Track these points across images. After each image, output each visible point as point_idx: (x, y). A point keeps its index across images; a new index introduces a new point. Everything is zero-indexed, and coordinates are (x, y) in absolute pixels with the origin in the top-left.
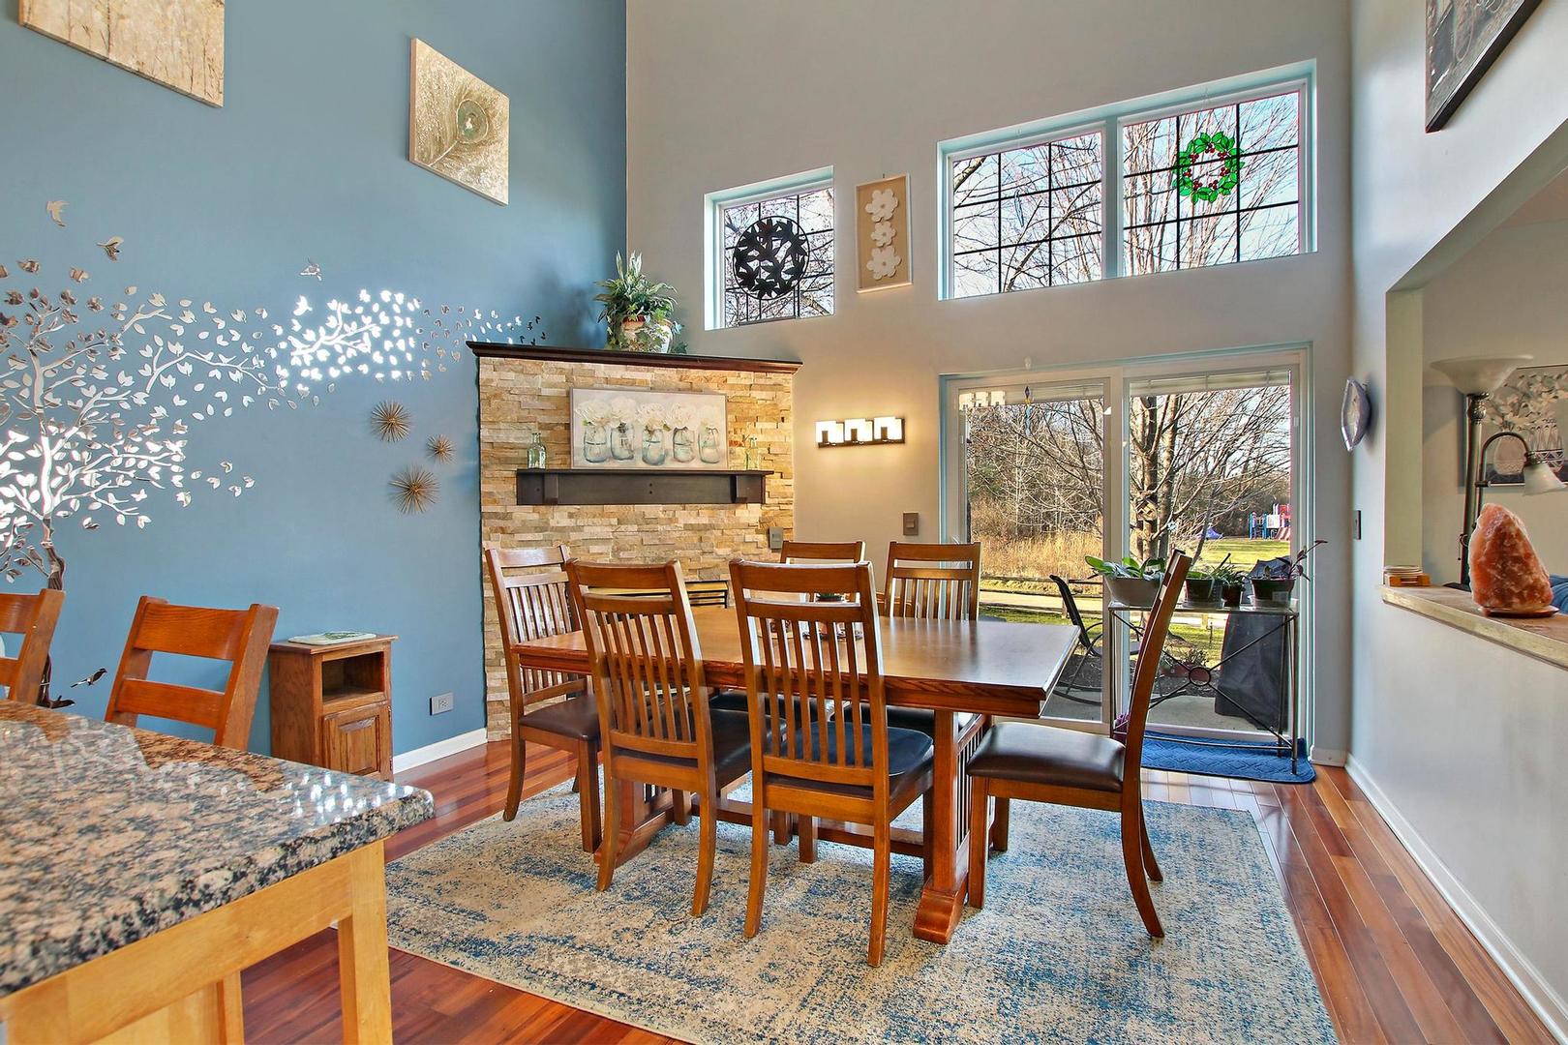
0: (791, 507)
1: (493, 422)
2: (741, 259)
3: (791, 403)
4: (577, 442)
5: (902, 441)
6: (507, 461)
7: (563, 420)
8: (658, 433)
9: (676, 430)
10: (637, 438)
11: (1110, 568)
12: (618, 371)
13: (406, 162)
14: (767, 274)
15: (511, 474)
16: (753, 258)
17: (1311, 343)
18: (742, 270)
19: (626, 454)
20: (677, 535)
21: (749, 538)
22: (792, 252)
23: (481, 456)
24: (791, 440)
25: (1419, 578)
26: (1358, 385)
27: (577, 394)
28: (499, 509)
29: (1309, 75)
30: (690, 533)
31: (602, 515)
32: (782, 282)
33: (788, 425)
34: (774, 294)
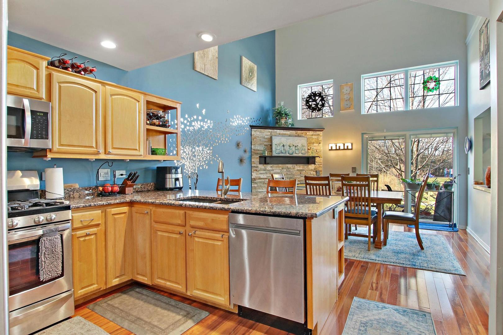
0: (322, 165)
1: (254, 144)
2: (307, 102)
3: (321, 139)
4: (274, 149)
5: (352, 149)
6: (257, 154)
7: (270, 144)
8: (291, 147)
9: (296, 146)
10: (287, 148)
11: (407, 181)
12: (282, 132)
13: (241, 85)
14: (314, 106)
15: (258, 157)
16: (310, 102)
17: (458, 127)
18: (308, 104)
19: (284, 152)
20: (295, 172)
21: (312, 173)
22: (322, 100)
23: (252, 153)
24: (321, 148)
25: (481, 183)
26: (468, 139)
27: (273, 137)
28: (255, 165)
29: (457, 63)
30: (298, 172)
31: (278, 167)
32: (319, 108)
33: (321, 145)
34: (316, 111)
